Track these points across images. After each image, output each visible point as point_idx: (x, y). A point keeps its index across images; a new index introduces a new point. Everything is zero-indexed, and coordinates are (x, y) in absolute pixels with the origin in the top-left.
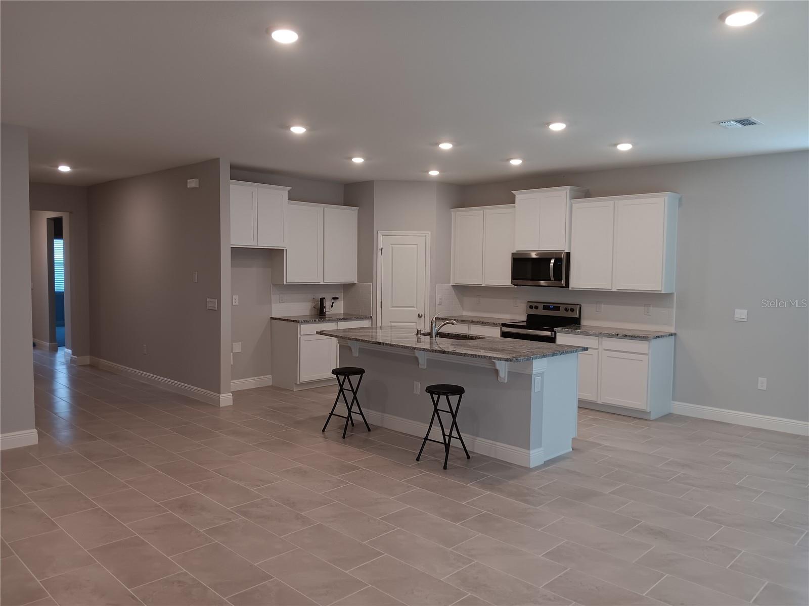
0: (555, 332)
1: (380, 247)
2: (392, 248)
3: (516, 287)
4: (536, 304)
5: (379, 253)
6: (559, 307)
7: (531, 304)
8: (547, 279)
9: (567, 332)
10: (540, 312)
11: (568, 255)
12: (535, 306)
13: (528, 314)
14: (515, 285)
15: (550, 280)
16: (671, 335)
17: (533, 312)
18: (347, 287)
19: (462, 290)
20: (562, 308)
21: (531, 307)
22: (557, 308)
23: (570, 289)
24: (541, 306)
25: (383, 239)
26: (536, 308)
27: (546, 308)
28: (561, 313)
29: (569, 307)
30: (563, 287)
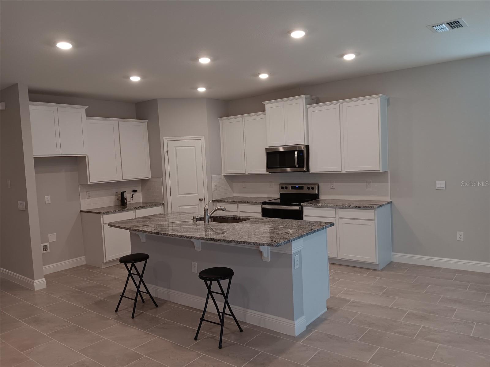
0: (302, 206)
1: (166, 150)
2: (176, 150)
3: (270, 173)
4: (286, 186)
5: (166, 154)
6: (303, 186)
7: (283, 186)
8: (292, 166)
9: (311, 206)
10: (290, 191)
11: (307, 147)
12: (285, 187)
13: (281, 193)
14: (269, 172)
15: (295, 167)
16: (389, 203)
17: (284, 191)
18: (143, 182)
19: (231, 178)
20: (305, 187)
21: (282, 188)
22: (301, 188)
23: (310, 173)
24: (289, 187)
25: (168, 144)
26: (286, 188)
27: (293, 188)
28: (305, 191)
29: (310, 186)
30: (305, 172)
